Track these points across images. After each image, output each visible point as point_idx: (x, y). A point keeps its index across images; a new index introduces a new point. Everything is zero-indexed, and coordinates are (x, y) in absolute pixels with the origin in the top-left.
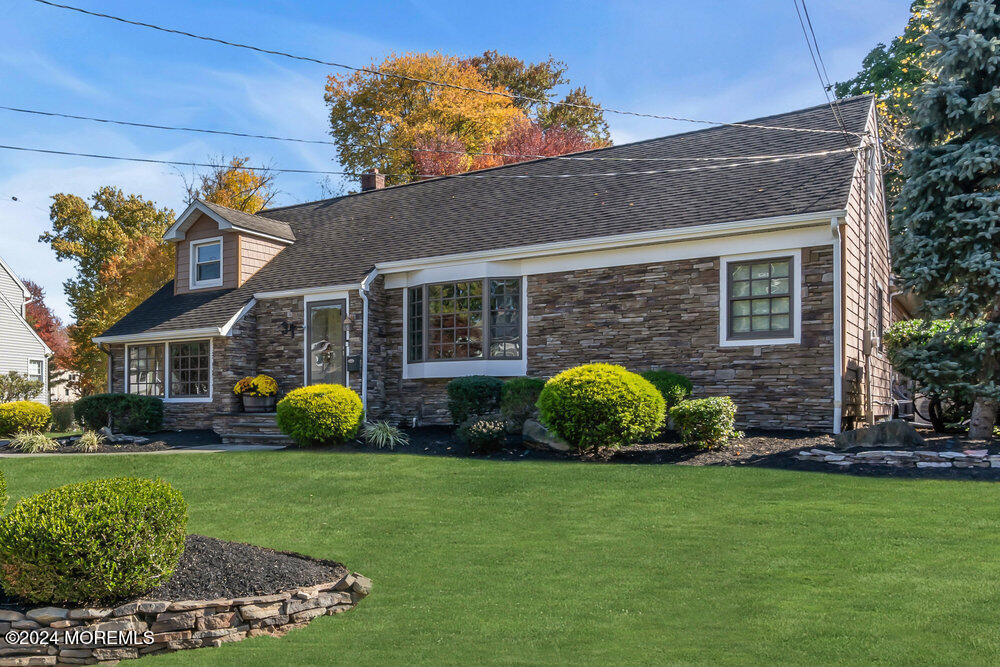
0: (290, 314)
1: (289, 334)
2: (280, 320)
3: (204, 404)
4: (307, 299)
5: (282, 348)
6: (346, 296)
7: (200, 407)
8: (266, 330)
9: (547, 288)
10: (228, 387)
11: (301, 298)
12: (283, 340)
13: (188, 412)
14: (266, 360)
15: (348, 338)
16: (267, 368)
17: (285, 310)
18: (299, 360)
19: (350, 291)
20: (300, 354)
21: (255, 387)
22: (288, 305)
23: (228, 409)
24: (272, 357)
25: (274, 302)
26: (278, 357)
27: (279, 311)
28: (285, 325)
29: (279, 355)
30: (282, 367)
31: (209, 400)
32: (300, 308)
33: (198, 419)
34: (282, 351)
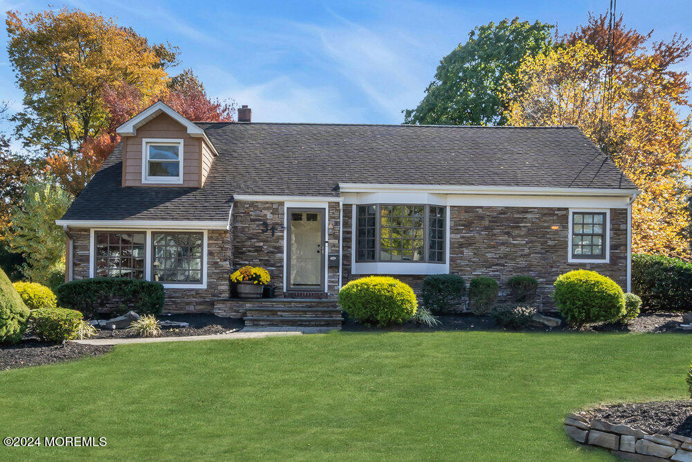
0: (269, 216)
1: (269, 233)
2: (259, 220)
3: (197, 291)
4: (287, 205)
5: (262, 244)
6: (326, 206)
7: (193, 293)
8: (243, 228)
9: (464, 216)
10: (226, 276)
11: (282, 204)
12: (263, 237)
13: (178, 297)
14: (243, 253)
15: (327, 240)
16: (246, 260)
17: (265, 212)
18: (280, 255)
19: (329, 203)
20: (280, 250)
21: (257, 277)
22: (267, 209)
23: (226, 295)
24: (249, 251)
25: (252, 204)
26: (256, 251)
27: (258, 212)
28: (265, 224)
29: (259, 249)
30: (260, 260)
31: (204, 286)
32: (280, 211)
33: (188, 304)
34: (261, 247)
